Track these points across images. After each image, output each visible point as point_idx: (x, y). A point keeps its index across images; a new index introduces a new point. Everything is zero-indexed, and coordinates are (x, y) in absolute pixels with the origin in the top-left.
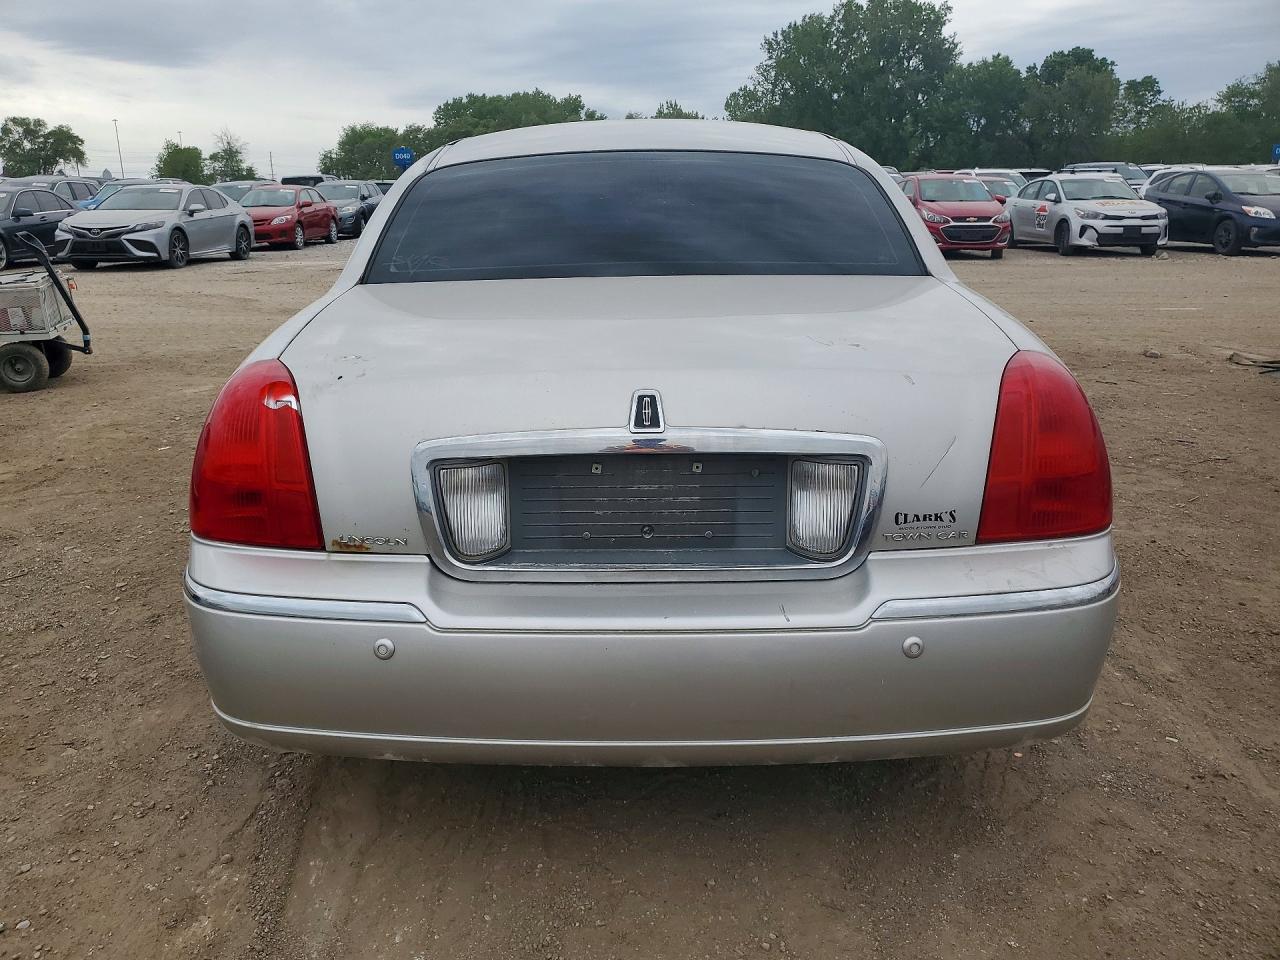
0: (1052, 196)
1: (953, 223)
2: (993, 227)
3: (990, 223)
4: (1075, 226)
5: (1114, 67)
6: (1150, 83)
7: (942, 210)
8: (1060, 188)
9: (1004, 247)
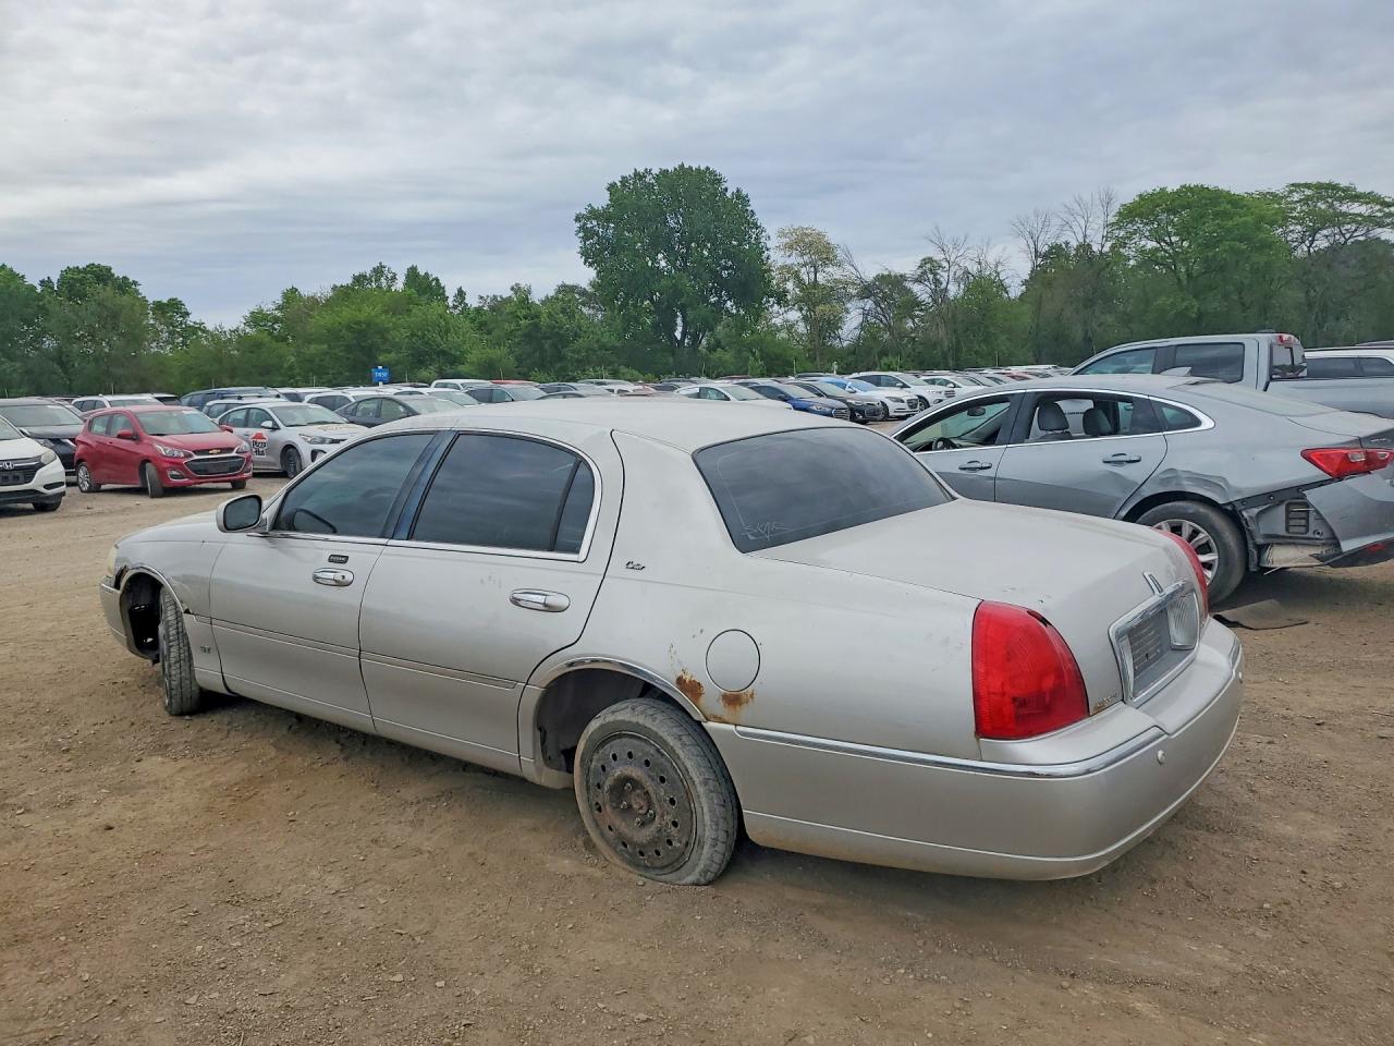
0: (269, 424)
1: (196, 457)
2: (237, 457)
3: (234, 454)
4: (305, 450)
5: (138, 287)
6: (174, 306)
7: (178, 443)
8: (272, 415)
9: (247, 478)
